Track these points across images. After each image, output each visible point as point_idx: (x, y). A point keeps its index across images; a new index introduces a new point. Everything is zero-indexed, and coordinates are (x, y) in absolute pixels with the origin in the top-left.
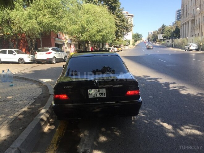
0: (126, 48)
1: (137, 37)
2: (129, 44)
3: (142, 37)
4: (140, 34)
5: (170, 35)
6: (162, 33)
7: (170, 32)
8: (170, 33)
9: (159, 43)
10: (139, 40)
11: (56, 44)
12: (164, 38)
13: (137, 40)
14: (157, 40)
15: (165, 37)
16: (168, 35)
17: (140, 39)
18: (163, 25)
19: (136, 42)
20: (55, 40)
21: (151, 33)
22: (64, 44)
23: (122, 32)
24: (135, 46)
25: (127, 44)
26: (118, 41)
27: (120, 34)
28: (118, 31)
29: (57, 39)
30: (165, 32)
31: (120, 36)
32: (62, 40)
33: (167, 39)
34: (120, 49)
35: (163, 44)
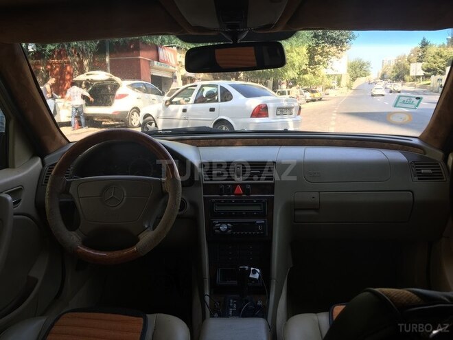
0: (330, 95)
1: (358, 70)
2: (339, 84)
3: (370, 69)
4: (365, 61)
5: (442, 66)
6: (420, 60)
7: (441, 57)
8: (442, 60)
9: (411, 85)
10: (362, 76)
11: (153, 77)
12: (426, 71)
13: (357, 77)
14: (407, 77)
15: (429, 70)
16: (436, 65)
17: (366, 74)
18: (424, 39)
19: (354, 80)
20: (150, 66)
21: (390, 61)
22: (176, 78)
23: (323, 51)
24: (350, 91)
25: (333, 85)
26: (314, 74)
27: (318, 58)
28: (314, 50)
29: (156, 62)
30: (430, 58)
31: (318, 63)
32: (171, 68)
33: (435, 74)
34: (317, 95)
35: (422, 87)
